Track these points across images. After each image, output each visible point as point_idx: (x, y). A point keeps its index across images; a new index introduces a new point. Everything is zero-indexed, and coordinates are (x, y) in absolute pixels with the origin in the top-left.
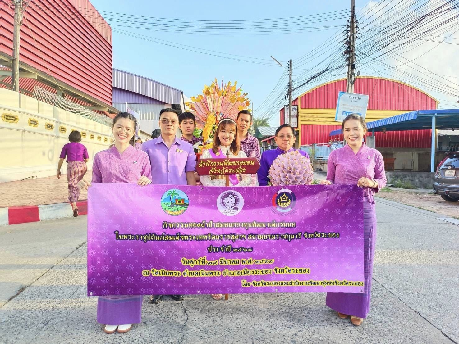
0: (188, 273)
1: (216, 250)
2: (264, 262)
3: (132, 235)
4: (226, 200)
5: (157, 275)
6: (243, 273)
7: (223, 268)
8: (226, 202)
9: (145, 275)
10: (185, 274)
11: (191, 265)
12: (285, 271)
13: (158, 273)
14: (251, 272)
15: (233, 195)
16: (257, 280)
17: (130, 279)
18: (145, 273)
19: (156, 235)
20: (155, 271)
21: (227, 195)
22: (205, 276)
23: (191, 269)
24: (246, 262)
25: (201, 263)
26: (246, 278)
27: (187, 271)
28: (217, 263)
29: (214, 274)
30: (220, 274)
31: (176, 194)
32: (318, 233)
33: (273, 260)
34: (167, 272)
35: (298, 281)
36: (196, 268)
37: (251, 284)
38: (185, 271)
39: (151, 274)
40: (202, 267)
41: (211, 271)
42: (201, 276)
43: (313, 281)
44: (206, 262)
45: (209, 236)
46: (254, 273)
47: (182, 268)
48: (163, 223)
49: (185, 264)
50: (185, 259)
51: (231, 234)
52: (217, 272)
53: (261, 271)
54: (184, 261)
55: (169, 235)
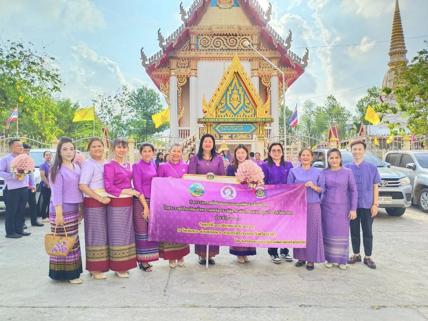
0: (203, 232)
1: (220, 218)
2: (248, 227)
3: (172, 207)
4: (226, 191)
5: (185, 232)
6: (236, 234)
7: (223, 230)
8: (226, 192)
9: (179, 232)
10: (201, 232)
11: (205, 226)
12: (262, 234)
13: (186, 230)
14: (241, 233)
15: (230, 188)
16: (244, 239)
17: (171, 233)
18: (179, 230)
19: (186, 207)
20: (184, 229)
21: (226, 188)
22: (213, 234)
23: (204, 229)
24: (238, 226)
25: (211, 225)
26: (237, 237)
27: (202, 230)
28: (220, 226)
29: (218, 233)
30: (222, 233)
31: (198, 186)
32: (281, 211)
33: (254, 226)
34: (191, 230)
35: (269, 241)
36: (207, 229)
37: (241, 241)
38: (201, 230)
39: (182, 231)
40: (211, 228)
41: (217, 231)
42: (210, 233)
43: (278, 241)
44: (214, 225)
45: (216, 209)
46: (243, 234)
47: (199, 228)
48: (190, 201)
49: (202, 226)
50: (202, 223)
51: (229, 209)
52: (220, 231)
53: (246, 233)
54: (201, 224)
55: (193, 208)
